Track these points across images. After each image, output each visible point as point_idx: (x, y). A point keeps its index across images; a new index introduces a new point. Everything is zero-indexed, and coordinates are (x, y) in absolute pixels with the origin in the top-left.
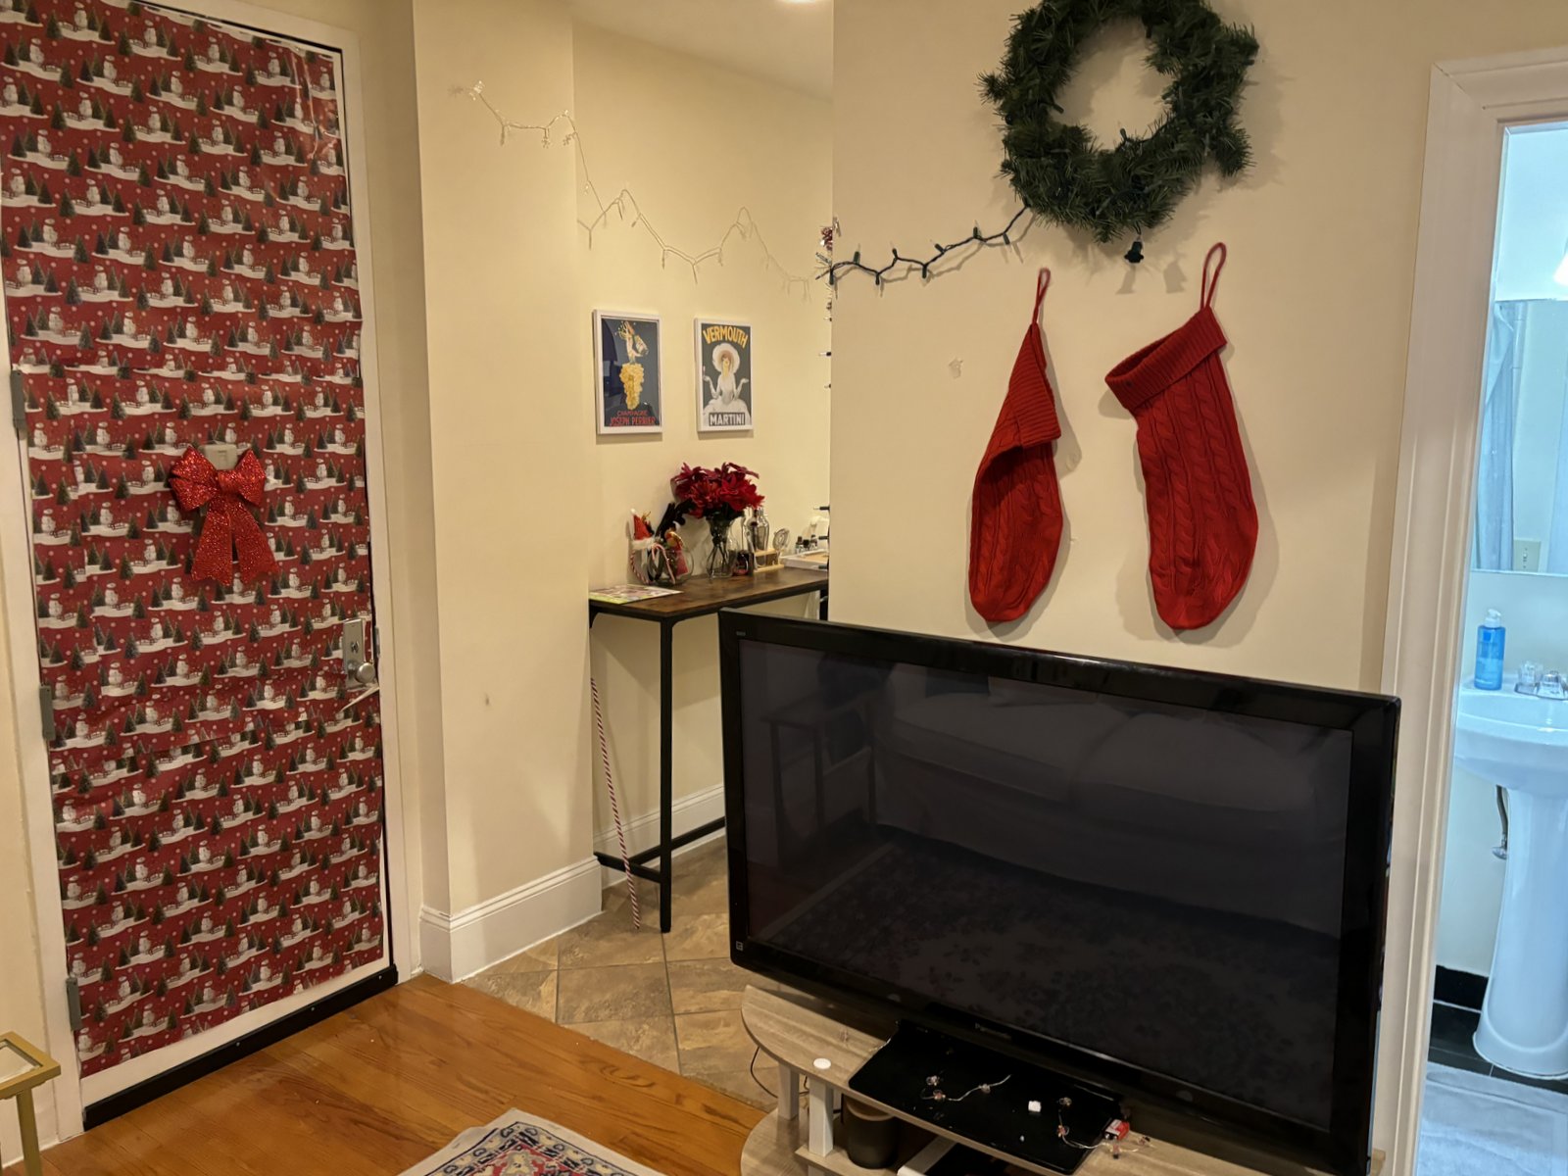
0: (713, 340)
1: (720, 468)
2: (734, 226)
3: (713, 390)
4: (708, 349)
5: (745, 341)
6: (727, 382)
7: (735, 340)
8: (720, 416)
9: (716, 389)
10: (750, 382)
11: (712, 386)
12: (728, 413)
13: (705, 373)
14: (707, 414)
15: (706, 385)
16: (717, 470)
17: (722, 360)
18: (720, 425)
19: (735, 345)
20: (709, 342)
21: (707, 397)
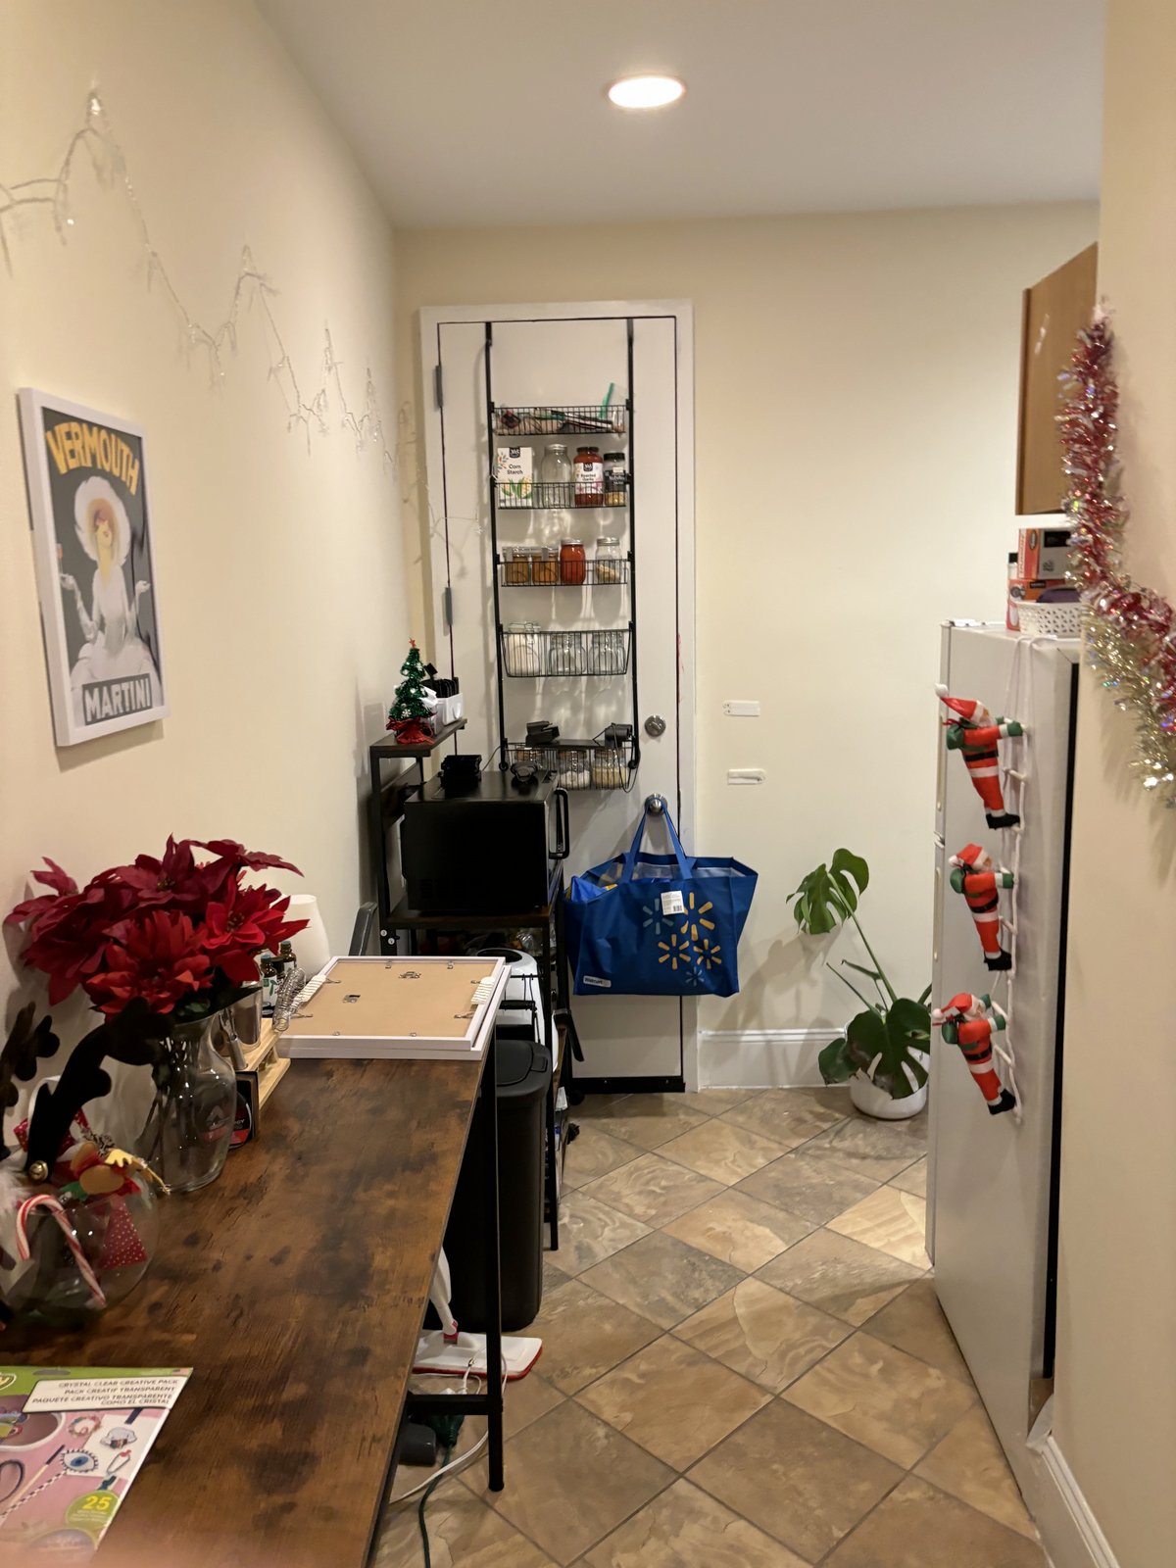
0: (73, 464)
1: (159, 854)
2: (79, 135)
3: (84, 616)
4: (64, 487)
5: (134, 473)
6: (110, 593)
7: (116, 472)
8: (105, 689)
9: (90, 613)
10: (152, 589)
11: (80, 604)
12: (119, 681)
13: (66, 566)
14: (79, 691)
15: (67, 596)
16: (144, 862)
17: (96, 528)
18: (108, 717)
19: (118, 485)
20: (63, 470)
21: (76, 639)
